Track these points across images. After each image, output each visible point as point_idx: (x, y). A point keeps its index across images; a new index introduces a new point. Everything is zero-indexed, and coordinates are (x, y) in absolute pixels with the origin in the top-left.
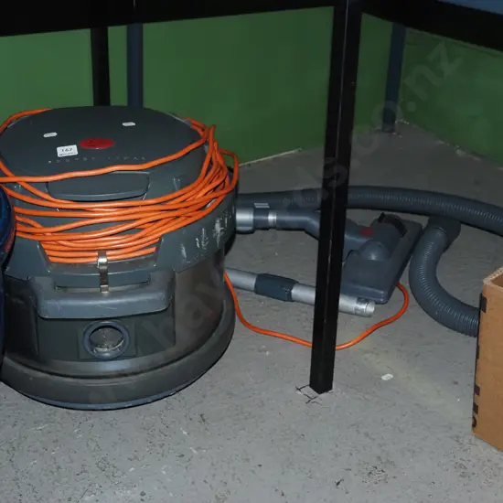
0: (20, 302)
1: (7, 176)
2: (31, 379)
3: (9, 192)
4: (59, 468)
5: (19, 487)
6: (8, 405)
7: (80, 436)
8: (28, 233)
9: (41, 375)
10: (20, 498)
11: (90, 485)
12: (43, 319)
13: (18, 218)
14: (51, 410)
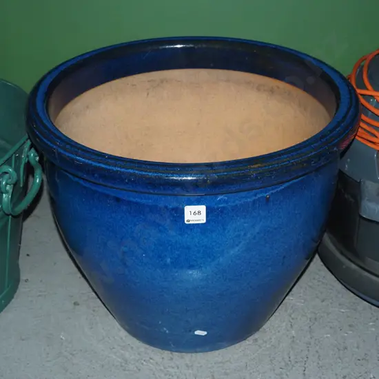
0: (351, 199)
1: (367, 89)
2: (344, 267)
3: (362, 100)
4: (346, 348)
5: (308, 350)
6: (323, 283)
7: (373, 329)
8: (371, 142)
9: (353, 266)
10: (306, 359)
11: (366, 373)
12: (361, 217)
13: (362, 124)
14: (356, 299)
